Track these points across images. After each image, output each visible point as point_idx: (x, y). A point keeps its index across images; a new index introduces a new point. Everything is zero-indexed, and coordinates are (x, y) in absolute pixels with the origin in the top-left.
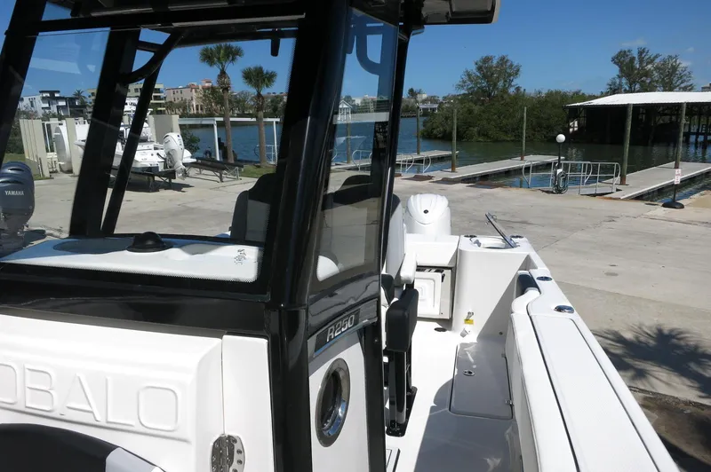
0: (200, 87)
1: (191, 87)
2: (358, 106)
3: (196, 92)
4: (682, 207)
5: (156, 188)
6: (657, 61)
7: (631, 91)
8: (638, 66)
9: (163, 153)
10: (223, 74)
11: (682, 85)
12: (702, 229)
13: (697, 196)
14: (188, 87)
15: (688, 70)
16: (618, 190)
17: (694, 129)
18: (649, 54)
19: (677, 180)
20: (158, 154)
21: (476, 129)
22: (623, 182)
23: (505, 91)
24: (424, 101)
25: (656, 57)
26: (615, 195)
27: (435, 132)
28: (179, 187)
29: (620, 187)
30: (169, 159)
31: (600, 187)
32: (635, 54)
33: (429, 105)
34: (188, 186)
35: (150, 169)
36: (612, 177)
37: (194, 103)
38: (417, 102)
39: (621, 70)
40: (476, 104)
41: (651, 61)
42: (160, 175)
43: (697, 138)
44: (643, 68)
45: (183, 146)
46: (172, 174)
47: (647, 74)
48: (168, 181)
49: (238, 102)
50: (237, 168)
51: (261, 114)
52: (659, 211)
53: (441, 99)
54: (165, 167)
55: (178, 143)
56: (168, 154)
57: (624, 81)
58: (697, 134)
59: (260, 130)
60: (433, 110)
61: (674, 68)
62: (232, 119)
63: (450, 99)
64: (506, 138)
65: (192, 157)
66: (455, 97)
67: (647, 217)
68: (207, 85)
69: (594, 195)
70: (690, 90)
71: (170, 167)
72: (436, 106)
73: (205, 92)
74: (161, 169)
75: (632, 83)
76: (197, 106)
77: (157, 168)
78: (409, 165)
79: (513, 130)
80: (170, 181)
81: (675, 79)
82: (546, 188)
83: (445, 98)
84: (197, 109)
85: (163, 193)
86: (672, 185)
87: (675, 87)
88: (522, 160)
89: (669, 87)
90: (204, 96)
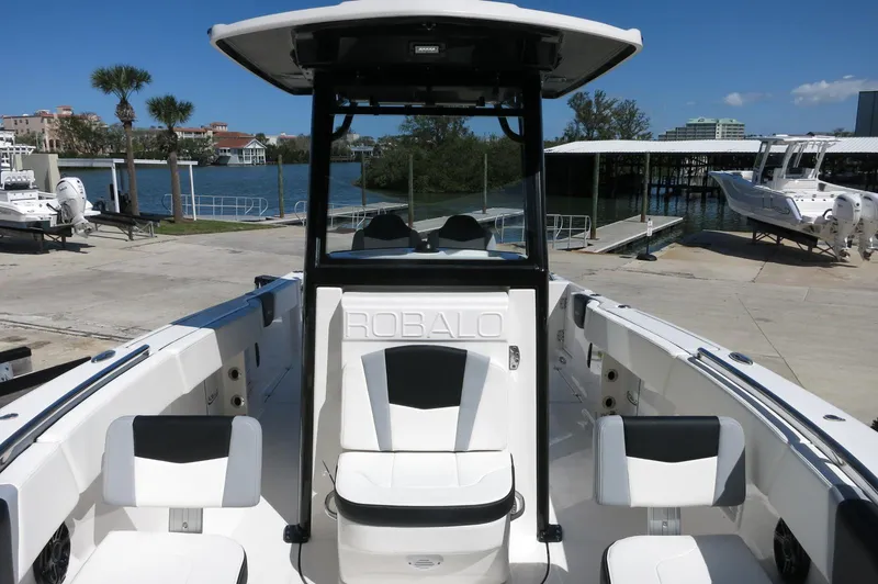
0: (56, 117)
1: (42, 116)
2: (274, 147)
3: (49, 122)
4: (655, 259)
5: (44, 248)
6: (615, 106)
7: (590, 138)
8: (595, 110)
9: (55, 203)
10: (124, 103)
11: (641, 133)
12: (675, 279)
13: (667, 248)
14: (36, 115)
15: (646, 116)
16: (589, 245)
17: (655, 181)
18: (606, 98)
19: (649, 232)
20: (48, 205)
21: (426, 178)
22: (593, 236)
23: (455, 133)
24: (356, 143)
25: (612, 103)
26: (587, 249)
27: (377, 180)
28: (75, 247)
29: (591, 242)
30: (65, 212)
31: (572, 242)
32: (592, 97)
33: (362, 148)
34: (86, 246)
35: (38, 224)
36: (583, 231)
37: (47, 138)
38: (348, 143)
39: (579, 115)
40: (423, 147)
41: (609, 106)
42: (51, 231)
43: (658, 190)
44: (600, 114)
45: (84, 195)
46: (66, 231)
47: (605, 119)
48: (60, 239)
49: (111, 137)
50: (151, 222)
51: (173, 155)
52: (634, 263)
53: (376, 141)
54: (59, 221)
55: (79, 190)
56: (64, 204)
57: (582, 126)
58: (659, 186)
59: (173, 175)
60: (368, 153)
61: (632, 114)
62: (136, 161)
63: (388, 141)
64: (459, 188)
65: (93, 209)
66: (393, 139)
67: (625, 270)
68: (65, 113)
69: (568, 250)
70: (647, 139)
71: (66, 221)
72: (371, 149)
73: (62, 123)
74: (53, 223)
75: (589, 129)
76: (51, 142)
77: (49, 222)
78: (360, 219)
79: (468, 180)
80: (64, 239)
81: (633, 126)
82: (519, 243)
83: (381, 140)
84: (51, 145)
85: (54, 255)
86: (645, 237)
87: (634, 134)
88: (484, 213)
89: (627, 136)
90: (61, 128)
